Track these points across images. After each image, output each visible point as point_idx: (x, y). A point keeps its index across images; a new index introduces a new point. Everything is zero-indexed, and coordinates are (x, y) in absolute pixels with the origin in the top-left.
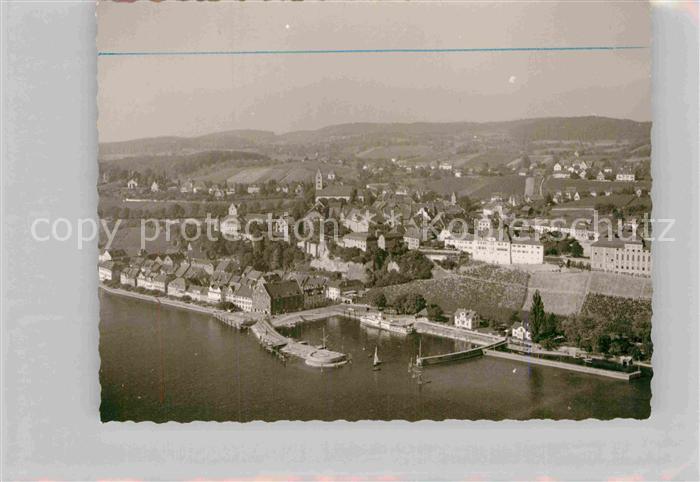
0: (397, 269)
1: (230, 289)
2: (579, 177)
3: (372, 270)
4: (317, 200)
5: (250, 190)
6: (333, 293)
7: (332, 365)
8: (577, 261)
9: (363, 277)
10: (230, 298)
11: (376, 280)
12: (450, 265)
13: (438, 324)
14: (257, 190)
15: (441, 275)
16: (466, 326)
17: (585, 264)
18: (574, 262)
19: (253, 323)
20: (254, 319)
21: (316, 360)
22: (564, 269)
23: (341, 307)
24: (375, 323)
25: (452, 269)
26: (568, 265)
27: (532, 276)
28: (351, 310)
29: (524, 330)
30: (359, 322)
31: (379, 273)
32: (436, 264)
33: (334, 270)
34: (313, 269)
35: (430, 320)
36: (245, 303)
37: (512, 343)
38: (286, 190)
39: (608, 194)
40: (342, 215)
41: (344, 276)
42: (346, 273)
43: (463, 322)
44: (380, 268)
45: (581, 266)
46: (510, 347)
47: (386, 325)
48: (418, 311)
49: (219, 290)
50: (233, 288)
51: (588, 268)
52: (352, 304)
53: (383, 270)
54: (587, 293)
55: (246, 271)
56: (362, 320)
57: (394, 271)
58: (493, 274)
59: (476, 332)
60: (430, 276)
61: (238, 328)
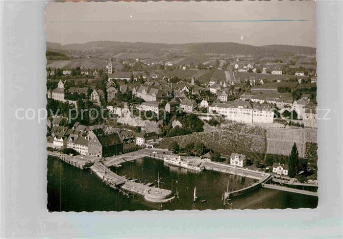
0: (180, 125)
1: (71, 139)
2: (253, 72)
3: (162, 126)
4: (109, 80)
5: (65, 73)
6: (140, 141)
7: (166, 200)
8: (296, 122)
9: (157, 130)
10: (70, 145)
11: (166, 132)
12: (213, 123)
13: (218, 164)
14: (69, 73)
15: (209, 129)
16: (238, 165)
17: (300, 124)
18: (293, 123)
19: (92, 164)
20: (92, 161)
21: (154, 197)
22: (288, 126)
23: (147, 151)
24: (176, 163)
25: (215, 125)
26: (290, 124)
27: (267, 130)
28: (155, 153)
29: (282, 169)
30: (163, 161)
31: (167, 127)
32: (205, 122)
33: (135, 125)
34: (119, 124)
35: (212, 160)
36: (82, 149)
37: (275, 178)
38: (87, 73)
39: (279, 81)
40: (134, 90)
41: (142, 129)
42: (144, 127)
43: (237, 163)
44: (167, 125)
45: (298, 125)
46: (274, 180)
47: (185, 165)
48: (202, 154)
49: (62, 140)
50: (73, 138)
51: (302, 126)
52: (153, 148)
53: (169, 125)
54: (306, 142)
55: (76, 125)
56: (165, 160)
57: (178, 127)
58: (242, 129)
59: (247, 169)
60: (202, 130)
61: (82, 168)
